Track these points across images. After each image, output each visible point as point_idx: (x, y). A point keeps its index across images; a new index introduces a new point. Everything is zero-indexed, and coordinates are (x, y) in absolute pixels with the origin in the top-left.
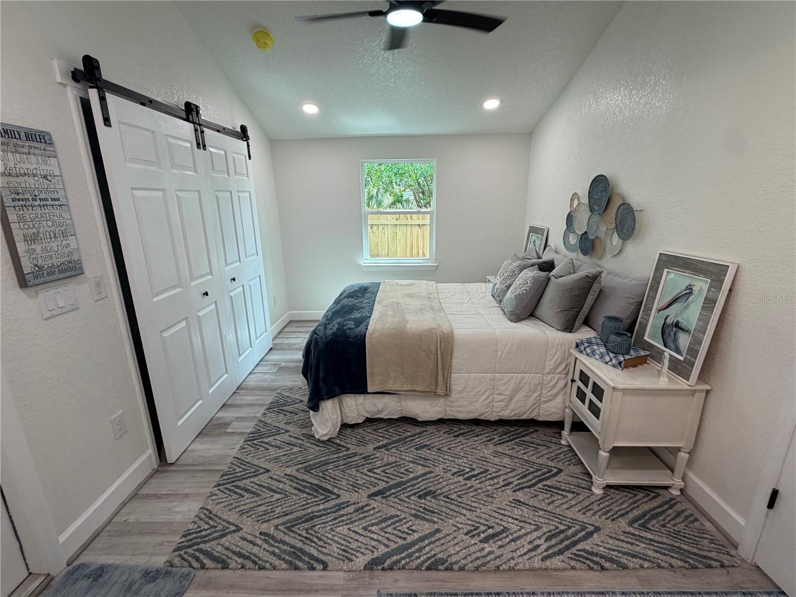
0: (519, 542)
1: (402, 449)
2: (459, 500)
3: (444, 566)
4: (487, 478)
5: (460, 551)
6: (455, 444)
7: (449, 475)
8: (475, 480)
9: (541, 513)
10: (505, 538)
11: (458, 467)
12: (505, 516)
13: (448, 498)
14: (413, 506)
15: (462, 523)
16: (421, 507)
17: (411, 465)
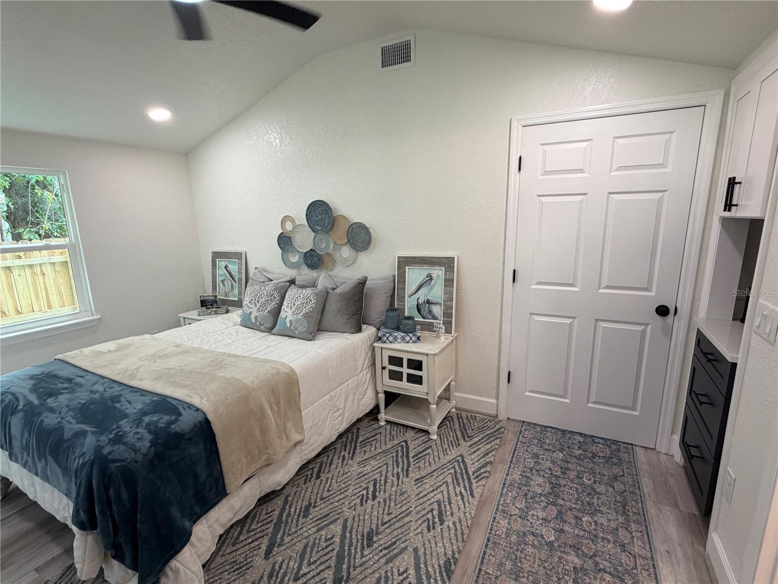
0: (452, 501)
1: (293, 530)
2: (393, 516)
3: (452, 564)
4: (383, 484)
5: (443, 544)
6: (326, 483)
7: (359, 508)
8: (380, 493)
10: (445, 507)
11: (356, 497)
12: (426, 495)
13: (386, 523)
14: (376, 558)
15: (417, 528)
16: (381, 551)
17: (323, 533)
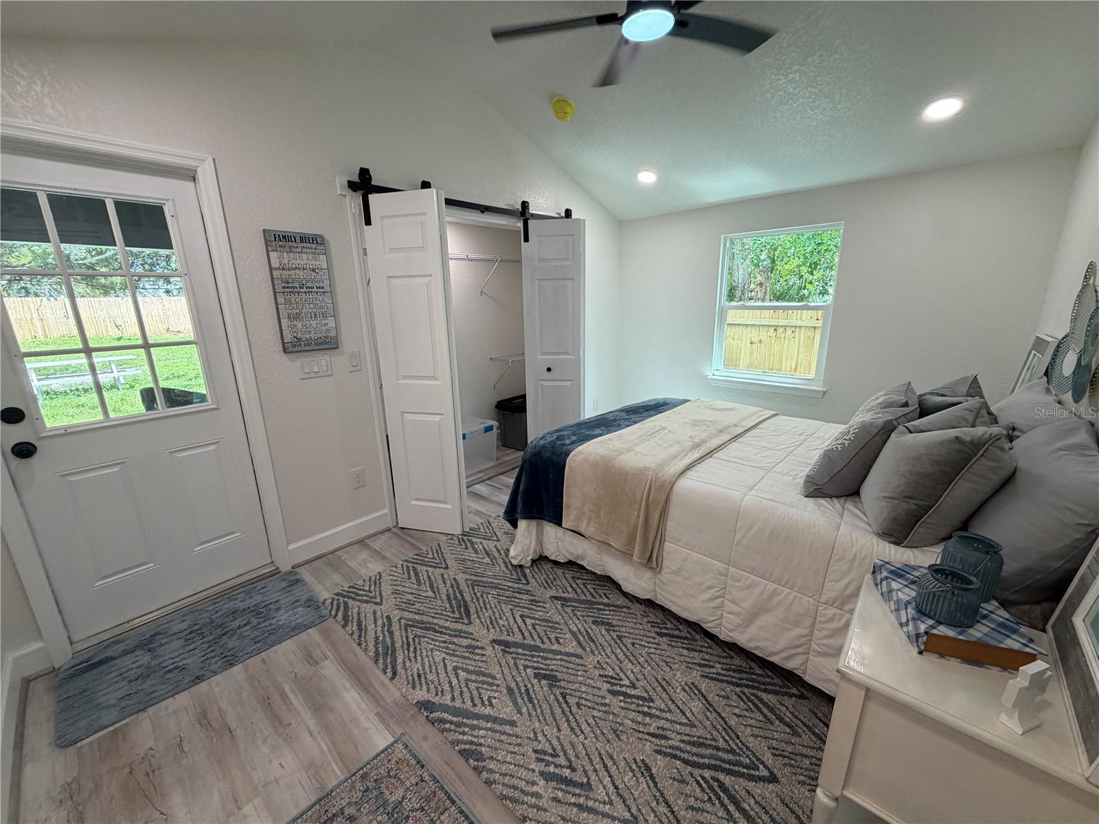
0: (585, 814)
1: (579, 613)
2: (574, 709)
3: (476, 763)
4: (640, 709)
5: (509, 763)
6: (648, 642)
7: (597, 672)
8: (621, 701)
9: (662, 809)
10: (574, 795)
11: (618, 671)
12: (607, 770)
13: (564, 698)
14: (519, 679)
15: (546, 736)
16: (525, 686)
